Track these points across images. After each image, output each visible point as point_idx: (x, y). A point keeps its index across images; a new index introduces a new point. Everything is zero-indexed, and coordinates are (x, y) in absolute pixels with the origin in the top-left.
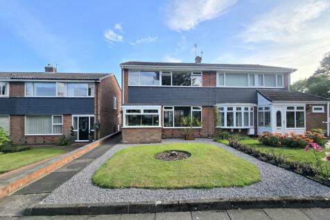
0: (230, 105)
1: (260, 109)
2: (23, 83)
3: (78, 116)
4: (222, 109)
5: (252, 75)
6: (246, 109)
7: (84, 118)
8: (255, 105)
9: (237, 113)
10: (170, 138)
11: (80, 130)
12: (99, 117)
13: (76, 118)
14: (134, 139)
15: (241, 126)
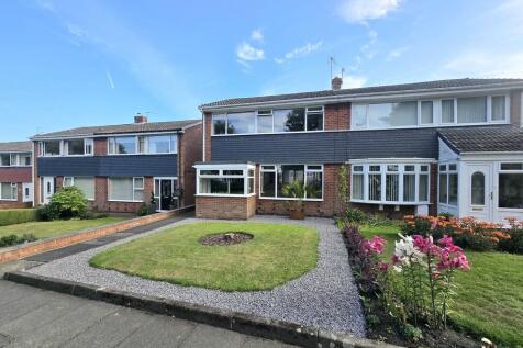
0: (374, 161)
1: (443, 168)
2: (106, 138)
3: (160, 178)
4: (361, 168)
5: (428, 102)
7: (166, 181)
8: (433, 161)
9: (388, 176)
10: (268, 214)
11: (162, 197)
12: (183, 181)
13: (157, 181)
14: (210, 212)
15: (397, 199)
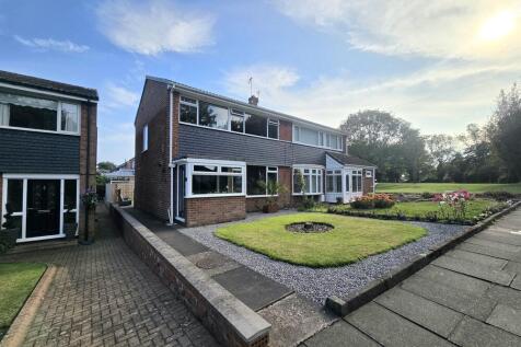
1: (330, 172)
3: (25, 177)
6: (314, 171)
8: (323, 167)
11: (31, 213)
13: (16, 182)
14: (208, 216)
15: (309, 191)
